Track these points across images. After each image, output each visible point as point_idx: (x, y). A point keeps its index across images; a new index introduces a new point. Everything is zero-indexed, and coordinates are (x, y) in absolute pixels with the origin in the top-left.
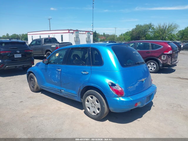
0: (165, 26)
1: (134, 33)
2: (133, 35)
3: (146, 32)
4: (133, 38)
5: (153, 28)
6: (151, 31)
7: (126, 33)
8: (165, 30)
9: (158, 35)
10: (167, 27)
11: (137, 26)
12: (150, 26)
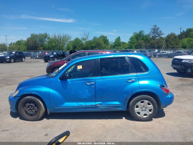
0: (60, 37)
1: (29, 42)
2: (29, 45)
3: (43, 41)
4: (29, 48)
5: (49, 38)
6: (48, 40)
7: (16, 42)
8: (60, 40)
9: (55, 45)
10: (62, 38)
11: (32, 35)
12: (45, 36)
